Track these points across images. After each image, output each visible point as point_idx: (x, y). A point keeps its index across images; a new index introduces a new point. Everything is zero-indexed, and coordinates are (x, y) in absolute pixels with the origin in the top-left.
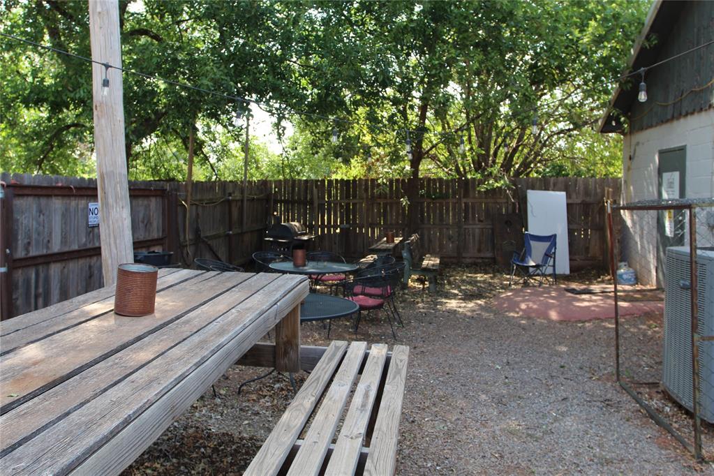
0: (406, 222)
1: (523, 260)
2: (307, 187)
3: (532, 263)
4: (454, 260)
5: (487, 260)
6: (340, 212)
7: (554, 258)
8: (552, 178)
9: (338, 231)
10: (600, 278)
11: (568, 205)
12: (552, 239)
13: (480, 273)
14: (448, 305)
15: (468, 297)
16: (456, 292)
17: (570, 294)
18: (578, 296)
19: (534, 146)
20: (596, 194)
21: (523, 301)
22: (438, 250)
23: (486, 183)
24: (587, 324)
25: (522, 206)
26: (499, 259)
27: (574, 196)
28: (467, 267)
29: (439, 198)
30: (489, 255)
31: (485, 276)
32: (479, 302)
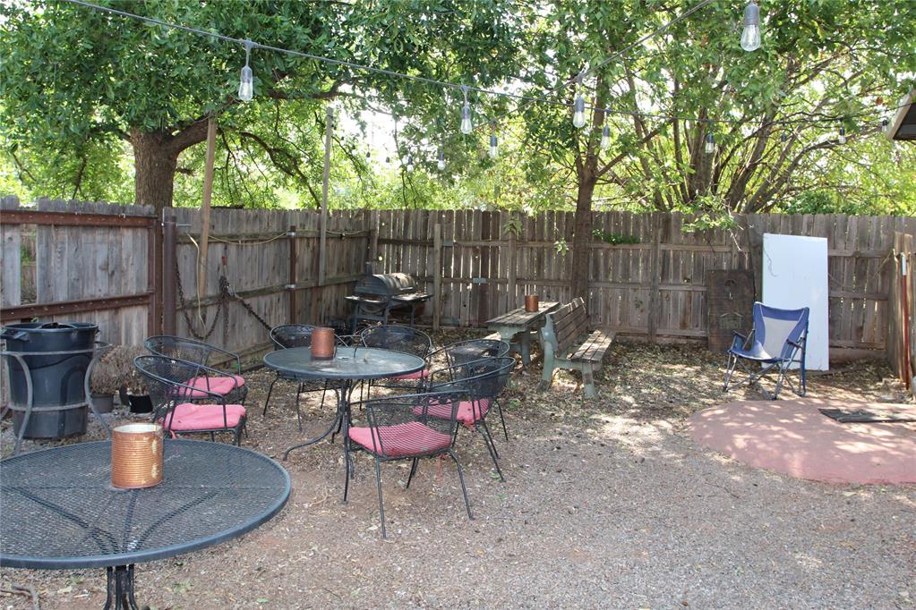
0: (570, 279)
1: (749, 348)
2: (426, 222)
3: (764, 355)
4: (644, 340)
5: (694, 342)
6: (474, 259)
7: (804, 349)
8: (806, 216)
9: (470, 287)
10: (881, 381)
11: (830, 259)
12: (801, 316)
13: (681, 363)
14: (607, 428)
15: (649, 411)
16: (629, 399)
17: (829, 421)
18: (844, 426)
19: (779, 165)
20: (879, 243)
21: (741, 432)
22: (619, 322)
23: (697, 220)
24: (864, 495)
25: (754, 258)
26: (713, 340)
27: (841, 245)
28: (662, 351)
29: (621, 242)
30: (699, 333)
31: (688, 369)
32: (664, 424)
